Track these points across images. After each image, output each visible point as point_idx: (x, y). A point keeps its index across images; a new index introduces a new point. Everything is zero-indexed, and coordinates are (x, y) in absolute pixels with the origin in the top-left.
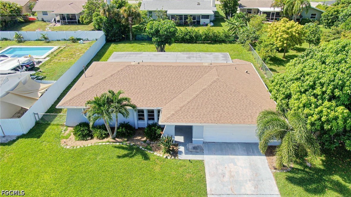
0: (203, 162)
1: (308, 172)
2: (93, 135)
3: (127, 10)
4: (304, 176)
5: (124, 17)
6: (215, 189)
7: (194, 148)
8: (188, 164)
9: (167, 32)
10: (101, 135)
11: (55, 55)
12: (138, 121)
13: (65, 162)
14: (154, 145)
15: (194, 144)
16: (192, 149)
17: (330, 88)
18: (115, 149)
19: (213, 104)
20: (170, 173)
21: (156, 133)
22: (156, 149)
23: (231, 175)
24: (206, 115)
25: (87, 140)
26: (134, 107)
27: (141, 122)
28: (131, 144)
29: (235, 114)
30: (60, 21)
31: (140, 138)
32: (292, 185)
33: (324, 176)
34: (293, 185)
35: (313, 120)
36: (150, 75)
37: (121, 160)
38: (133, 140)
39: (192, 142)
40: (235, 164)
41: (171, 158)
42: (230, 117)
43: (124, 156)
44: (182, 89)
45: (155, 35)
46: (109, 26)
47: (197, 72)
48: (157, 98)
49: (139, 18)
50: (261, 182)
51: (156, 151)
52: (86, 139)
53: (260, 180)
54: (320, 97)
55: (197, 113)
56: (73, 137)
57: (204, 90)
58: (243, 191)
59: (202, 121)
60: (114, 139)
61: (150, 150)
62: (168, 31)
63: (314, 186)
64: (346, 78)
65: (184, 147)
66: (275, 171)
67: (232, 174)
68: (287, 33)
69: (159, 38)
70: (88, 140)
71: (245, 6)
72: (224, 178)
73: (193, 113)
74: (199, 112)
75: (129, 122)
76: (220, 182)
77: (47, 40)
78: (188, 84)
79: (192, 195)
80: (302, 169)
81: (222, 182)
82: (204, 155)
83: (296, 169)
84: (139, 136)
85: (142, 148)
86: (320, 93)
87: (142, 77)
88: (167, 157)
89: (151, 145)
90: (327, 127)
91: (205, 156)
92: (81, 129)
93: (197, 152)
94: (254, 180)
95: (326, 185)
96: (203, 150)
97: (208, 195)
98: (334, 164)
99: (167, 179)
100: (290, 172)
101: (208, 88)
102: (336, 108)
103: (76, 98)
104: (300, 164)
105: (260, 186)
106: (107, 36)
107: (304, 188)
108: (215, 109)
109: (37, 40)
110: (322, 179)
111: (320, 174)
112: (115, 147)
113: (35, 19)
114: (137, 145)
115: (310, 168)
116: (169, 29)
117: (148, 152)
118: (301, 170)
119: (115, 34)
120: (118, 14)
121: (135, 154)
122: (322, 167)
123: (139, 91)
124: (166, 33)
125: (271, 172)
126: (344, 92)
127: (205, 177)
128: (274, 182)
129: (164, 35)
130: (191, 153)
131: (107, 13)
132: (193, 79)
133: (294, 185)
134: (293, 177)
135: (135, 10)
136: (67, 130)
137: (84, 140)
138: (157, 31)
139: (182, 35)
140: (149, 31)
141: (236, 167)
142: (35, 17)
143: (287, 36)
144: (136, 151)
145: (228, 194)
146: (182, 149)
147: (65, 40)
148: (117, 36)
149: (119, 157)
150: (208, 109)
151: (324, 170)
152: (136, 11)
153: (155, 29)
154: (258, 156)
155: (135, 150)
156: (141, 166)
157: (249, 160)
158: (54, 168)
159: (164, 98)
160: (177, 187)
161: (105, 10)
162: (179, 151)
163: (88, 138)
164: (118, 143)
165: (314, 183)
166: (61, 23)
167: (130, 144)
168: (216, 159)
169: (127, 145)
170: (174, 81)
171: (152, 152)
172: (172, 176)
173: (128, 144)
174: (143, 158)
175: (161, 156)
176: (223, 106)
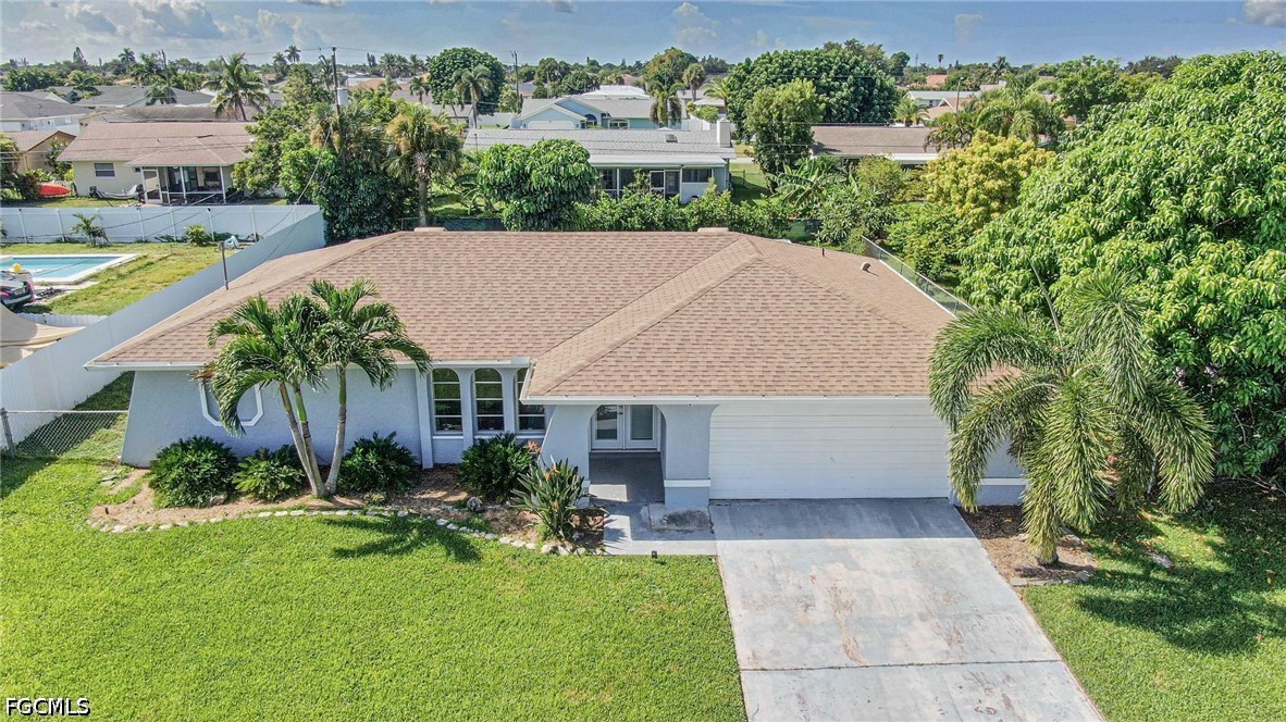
0: (713, 561)
1: (1164, 582)
2: (237, 484)
3: (410, 126)
4: (1150, 594)
5: (399, 153)
6: (775, 652)
7: (672, 519)
8: (649, 570)
9: (558, 177)
10: (273, 482)
11: (121, 276)
12: (432, 434)
13: (92, 575)
14: (498, 515)
15: (674, 505)
16: (663, 524)
17: (1212, 183)
18: (330, 529)
19: (743, 334)
20: (568, 602)
21: (507, 464)
22: (507, 527)
23: (837, 602)
24: (717, 369)
25: (206, 505)
26: (418, 355)
27: (447, 438)
28: (400, 514)
29: (837, 362)
30: (161, 193)
31: (440, 494)
32: (1110, 625)
33: (1234, 592)
34: (1112, 624)
35: (1161, 321)
36: (489, 260)
37: (350, 562)
38: (409, 502)
39: (663, 502)
40: (852, 565)
41: (573, 551)
42: (816, 374)
43: (365, 551)
44: (619, 302)
45: (511, 191)
46: (341, 183)
47: (675, 252)
48: (515, 329)
49: (454, 157)
50: (974, 620)
51: (508, 532)
52: (204, 498)
53: (967, 615)
54: (1174, 241)
55: (679, 364)
56: (147, 495)
57: (705, 291)
58: (898, 654)
59: (702, 388)
60: (328, 496)
61: (485, 528)
62: (562, 173)
63: (1203, 626)
64: (1268, 152)
65: (628, 517)
66: (1024, 581)
67: (844, 598)
68: (1002, 175)
69: (528, 201)
70: (213, 504)
71: (835, 150)
72: (809, 611)
73: (664, 364)
74: (690, 360)
75: (394, 434)
76: (791, 626)
77: (97, 238)
78: (639, 287)
79: (669, 672)
80: (1140, 572)
81: (800, 625)
82: (714, 539)
83: (1113, 573)
84: (439, 490)
85: (448, 524)
86: (1174, 216)
87: (455, 268)
88: (555, 550)
89: (488, 515)
90: (1224, 350)
91: (720, 543)
92: (186, 460)
93: (687, 531)
94: (941, 617)
95: (1252, 621)
96: (712, 524)
97: (743, 675)
98: (1266, 554)
99: (554, 621)
100: (1091, 582)
101: (722, 286)
102: (1247, 267)
103: (174, 333)
104: (1127, 558)
105: (969, 634)
106: (331, 220)
107: (1163, 634)
108: (756, 351)
109: (59, 241)
110: (1229, 604)
111: (1215, 587)
112: (331, 522)
113: (65, 192)
114: (425, 516)
115: (1172, 572)
116: (565, 166)
117: (474, 537)
118: (1134, 576)
119: (362, 214)
120: (375, 143)
121: (415, 544)
122: (1219, 567)
123: (440, 309)
124: (553, 181)
125: (1008, 586)
126: (1271, 198)
127: (723, 612)
128: (1031, 619)
129: (547, 189)
130: (661, 534)
131: (336, 137)
132: (660, 271)
133: (1118, 625)
134: (1108, 601)
135: (439, 127)
136: (126, 477)
137: (193, 505)
138: (521, 177)
139: (612, 215)
140: (489, 176)
141: (857, 574)
142: (67, 185)
143: (1000, 182)
144: (421, 533)
145: (832, 668)
146: (620, 522)
147: (169, 239)
148: (369, 223)
149: (342, 553)
150: (725, 351)
151: (1228, 575)
152: (443, 129)
153: (513, 170)
154: (945, 539)
155: (415, 531)
156: (439, 582)
157: (908, 550)
158: (37, 598)
159: (545, 329)
160: (600, 647)
161: (328, 125)
162: (607, 528)
163: (212, 499)
164: (345, 509)
165: (1203, 616)
166: (161, 201)
167: (396, 512)
168: (769, 552)
169: (381, 516)
170: (585, 279)
171: (489, 536)
172: (578, 610)
173: (386, 514)
174: (449, 554)
175: (531, 546)
176: (788, 339)
